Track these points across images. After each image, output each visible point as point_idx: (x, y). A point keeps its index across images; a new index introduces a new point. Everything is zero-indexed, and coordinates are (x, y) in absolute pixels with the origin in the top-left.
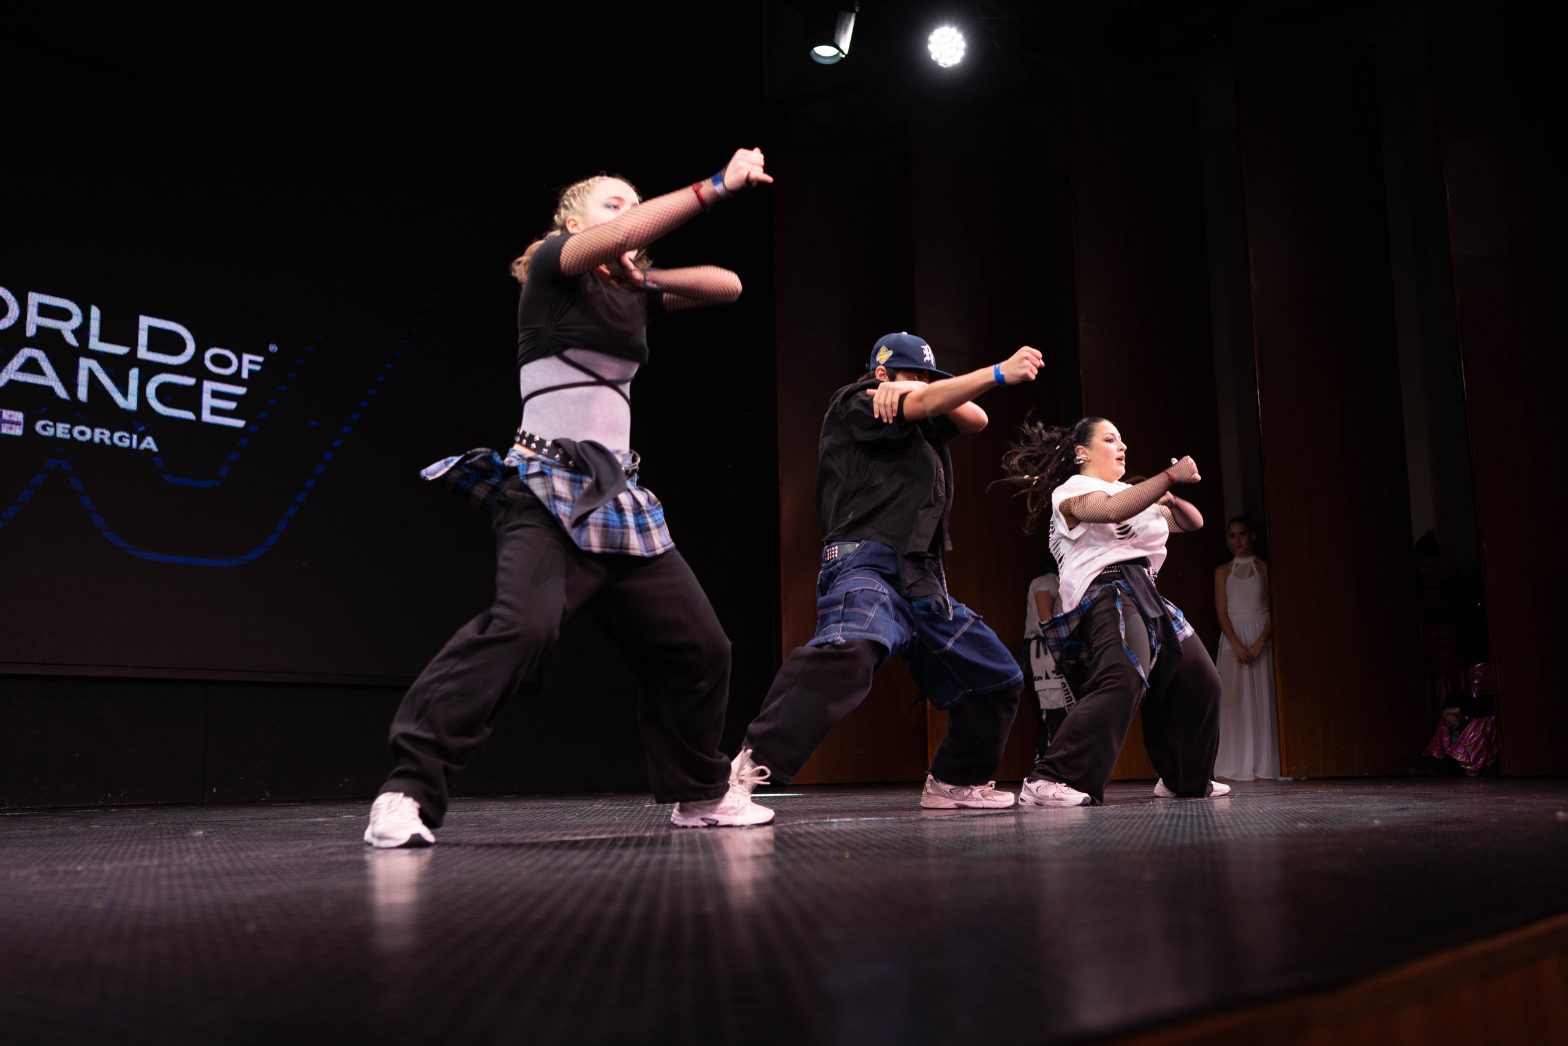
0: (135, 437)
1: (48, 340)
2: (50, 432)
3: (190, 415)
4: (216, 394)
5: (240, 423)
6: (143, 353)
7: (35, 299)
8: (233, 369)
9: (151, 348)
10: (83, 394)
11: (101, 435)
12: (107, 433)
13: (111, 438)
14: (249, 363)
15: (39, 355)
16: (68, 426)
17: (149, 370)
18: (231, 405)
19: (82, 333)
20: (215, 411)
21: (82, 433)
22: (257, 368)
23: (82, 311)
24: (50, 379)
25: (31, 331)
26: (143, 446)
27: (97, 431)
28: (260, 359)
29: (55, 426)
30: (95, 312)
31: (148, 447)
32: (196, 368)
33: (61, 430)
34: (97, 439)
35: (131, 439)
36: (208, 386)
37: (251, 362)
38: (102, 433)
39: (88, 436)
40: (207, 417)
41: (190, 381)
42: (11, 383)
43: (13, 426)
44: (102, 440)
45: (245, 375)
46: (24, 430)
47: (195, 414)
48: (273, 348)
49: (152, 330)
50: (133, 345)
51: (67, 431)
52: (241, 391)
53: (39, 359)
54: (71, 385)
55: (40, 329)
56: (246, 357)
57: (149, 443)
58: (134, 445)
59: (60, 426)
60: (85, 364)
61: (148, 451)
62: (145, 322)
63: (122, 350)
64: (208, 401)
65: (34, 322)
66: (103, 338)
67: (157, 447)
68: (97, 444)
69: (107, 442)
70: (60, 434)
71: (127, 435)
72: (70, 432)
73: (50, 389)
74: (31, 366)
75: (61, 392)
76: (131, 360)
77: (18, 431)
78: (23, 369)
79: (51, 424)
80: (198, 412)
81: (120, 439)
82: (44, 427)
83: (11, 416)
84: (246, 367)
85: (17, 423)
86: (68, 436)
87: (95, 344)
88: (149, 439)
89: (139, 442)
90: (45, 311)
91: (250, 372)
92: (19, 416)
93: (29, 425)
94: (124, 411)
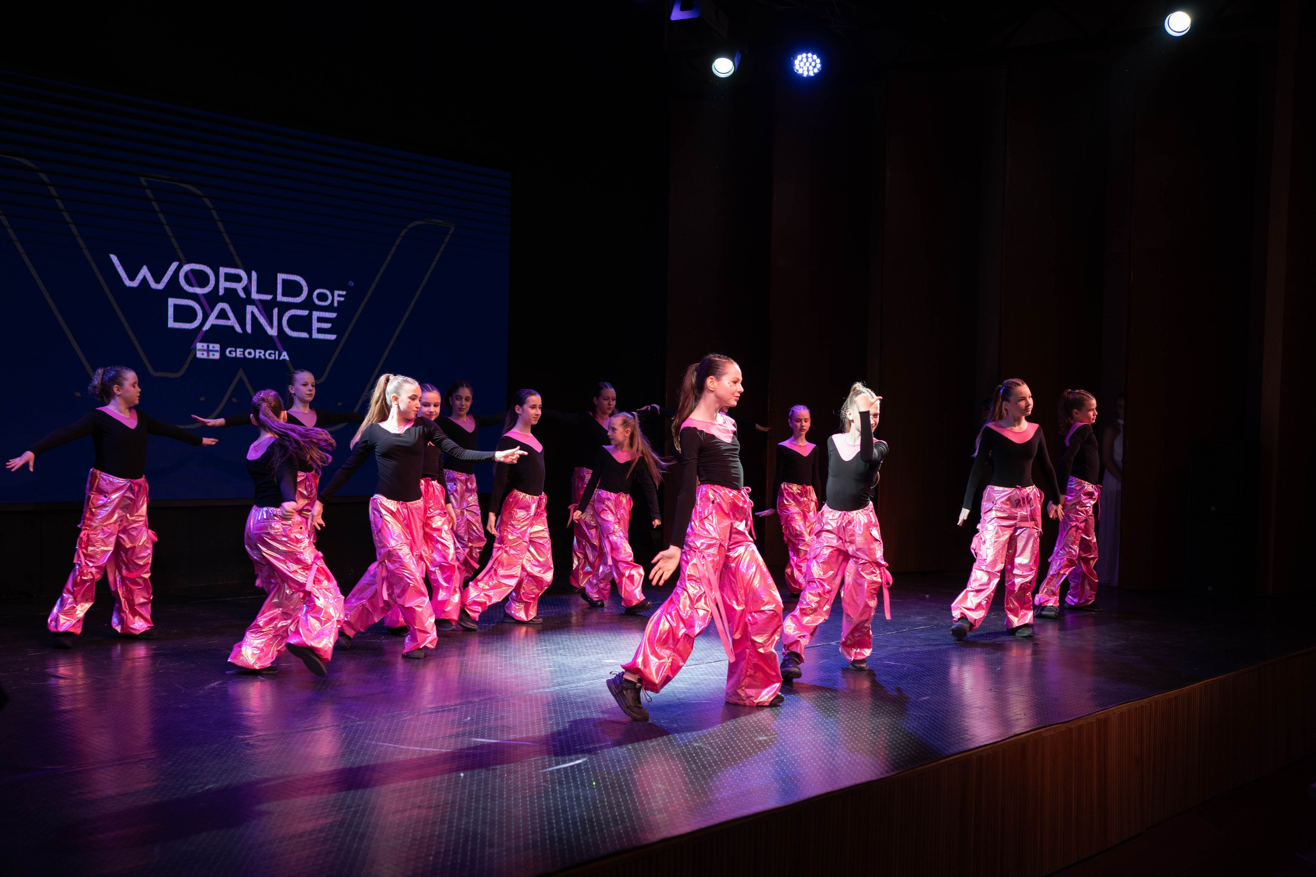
0: (277, 352)
1: (230, 295)
2: (234, 355)
3: (304, 335)
4: (320, 320)
5: (333, 337)
6: (280, 298)
7: (223, 271)
8: (329, 302)
9: (284, 295)
10: (249, 329)
11: (259, 354)
12: (263, 352)
13: (264, 355)
14: (338, 296)
15: (226, 306)
16: (242, 350)
17: (284, 307)
18: (327, 326)
19: (247, 290)
20: (320, 331)
21: (250, 353)
22: (342, 299)
23: (247, 274)
24: (232, 321)
25: (221, 292)
26: (281, 358)
27: (257, 351)
28: (344, 293)
29: (236, 351)
30: (254, 275)
31: (284, 358)
32: (308, 304)
33: (239, 353)
34: (257, 357)
35: (275, 354)
36: (316, 314)
37: (339, 296)
38: (260, 353)
39: (252, 356)
40: (315, 335)
41: (306, 313)
42: (213, 326)
43: (215, 353)
44: (260, 356)
45: (336, 304)
46: (221, 355)
47: (308, 333)
48: (351, 284)
49: (284, 281)
50: (275, 293)
51: (242, 353)
52: (334, 315)
53: (227, 310)
54: (243, 324)
55: (226, 289)
56: (336, 293)
57: (285, 356)
58: (277, 358)
59: (238, 350)
60: (250, 309)
61: (284, 360)
62: (281, 277)
63: (269, 297)
64: (316, 325)
65: (223, 285)
66: (258, 292)
67: (289, 357)
68: (257, 359)
69: (263, 357)
70: (238, 356)
71: (273, 352)
72: (244, 354)
73: (232, 328)
74: (223, 315)
75: (238, 329)
76: (274, 303)
77: (217, 356)
78: (218, 317)
79: (233, 349)
80: (310, 333)
81: (270, 355)
82: (230, 352)
83: (214, 347)
84: (336, 299)
85: (217, 351)
86: (242, 356)
87: (255, 296)
88: (285, 353)
89: (280, 355)
90: (229, 278)
91: (339, 302)
92: (217, 347)
93: (222, 352)
94: (271, 337)
